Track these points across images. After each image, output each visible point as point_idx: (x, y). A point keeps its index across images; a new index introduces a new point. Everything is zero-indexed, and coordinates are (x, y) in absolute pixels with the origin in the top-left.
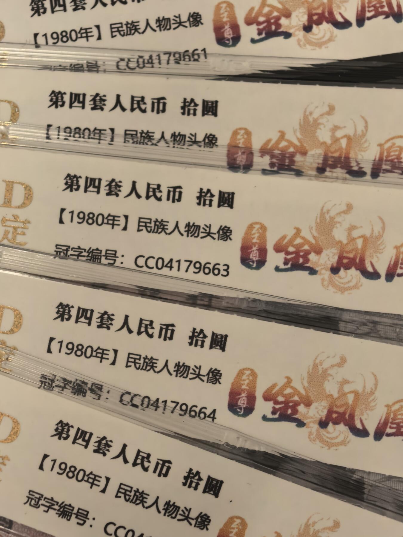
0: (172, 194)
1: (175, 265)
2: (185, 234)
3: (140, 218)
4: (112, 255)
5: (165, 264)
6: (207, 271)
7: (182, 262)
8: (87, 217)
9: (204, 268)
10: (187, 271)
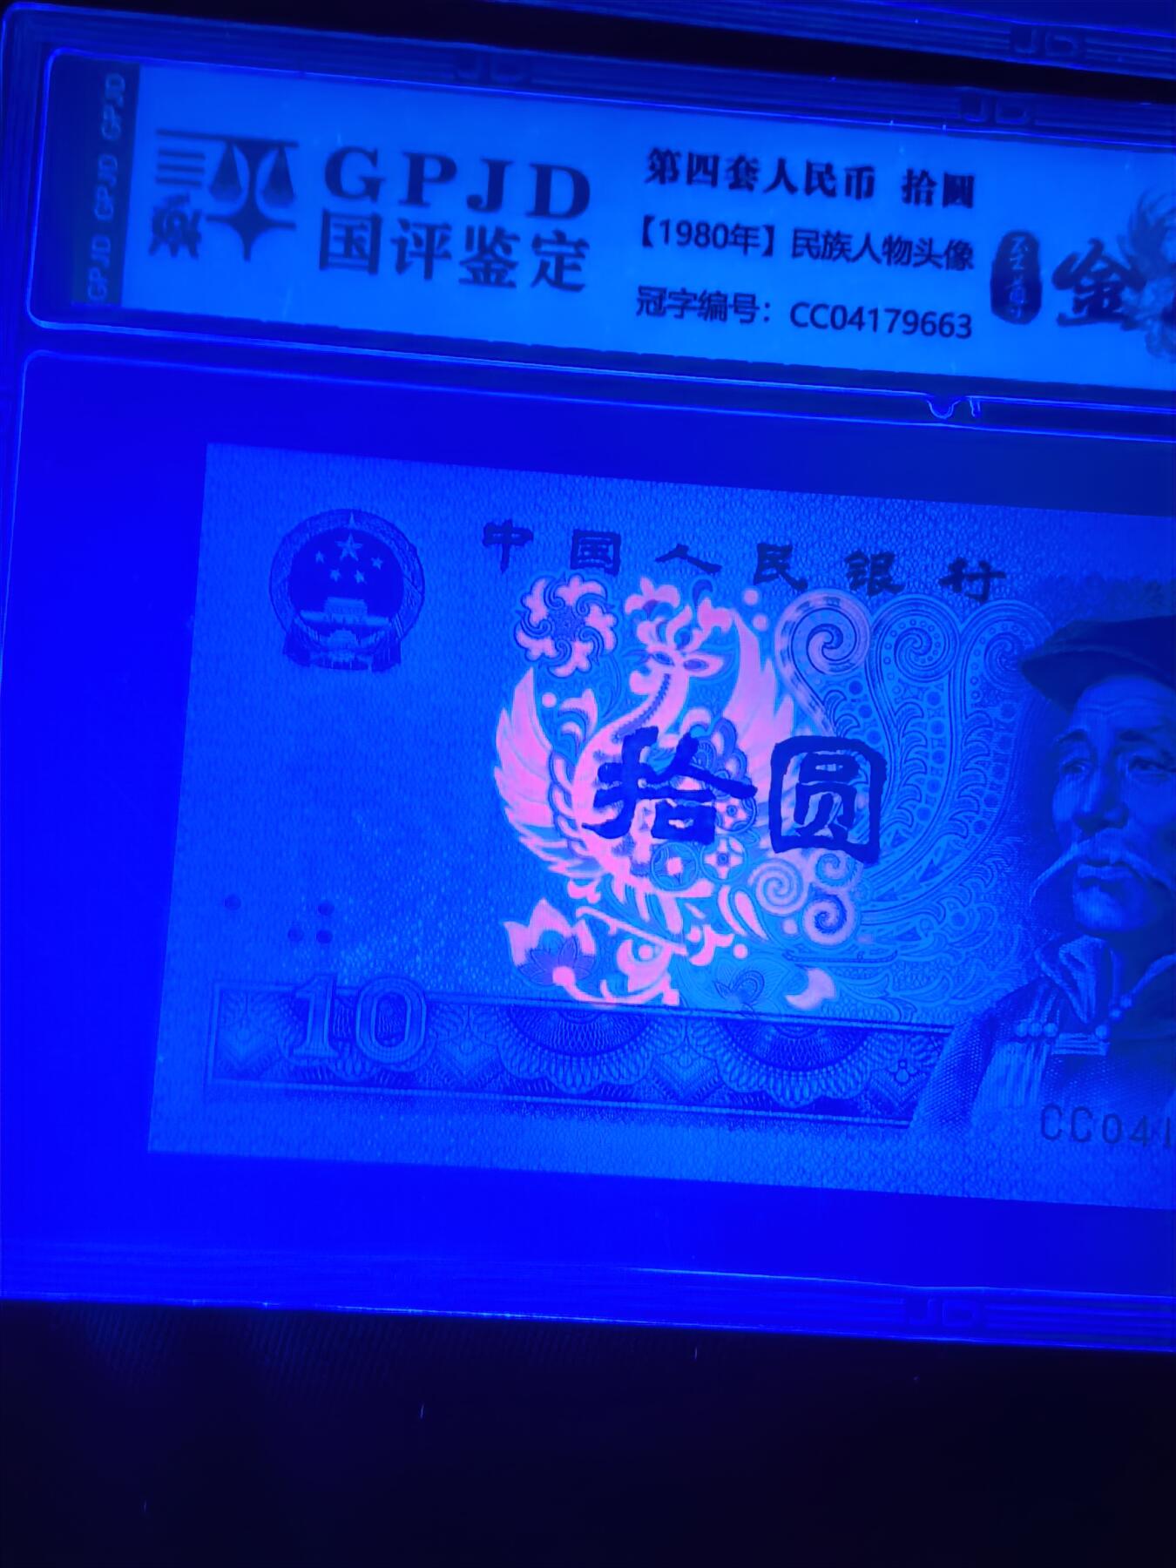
0: (854, 182)
1: (868, 319)
2: (885, 259)
3: (796, 231)
4: (746, 306)
5: (848, 318)
6: (929, 328)
7: (881, 314)
8: (694, 232)
9: (924, 322)
10: (890, 330)
